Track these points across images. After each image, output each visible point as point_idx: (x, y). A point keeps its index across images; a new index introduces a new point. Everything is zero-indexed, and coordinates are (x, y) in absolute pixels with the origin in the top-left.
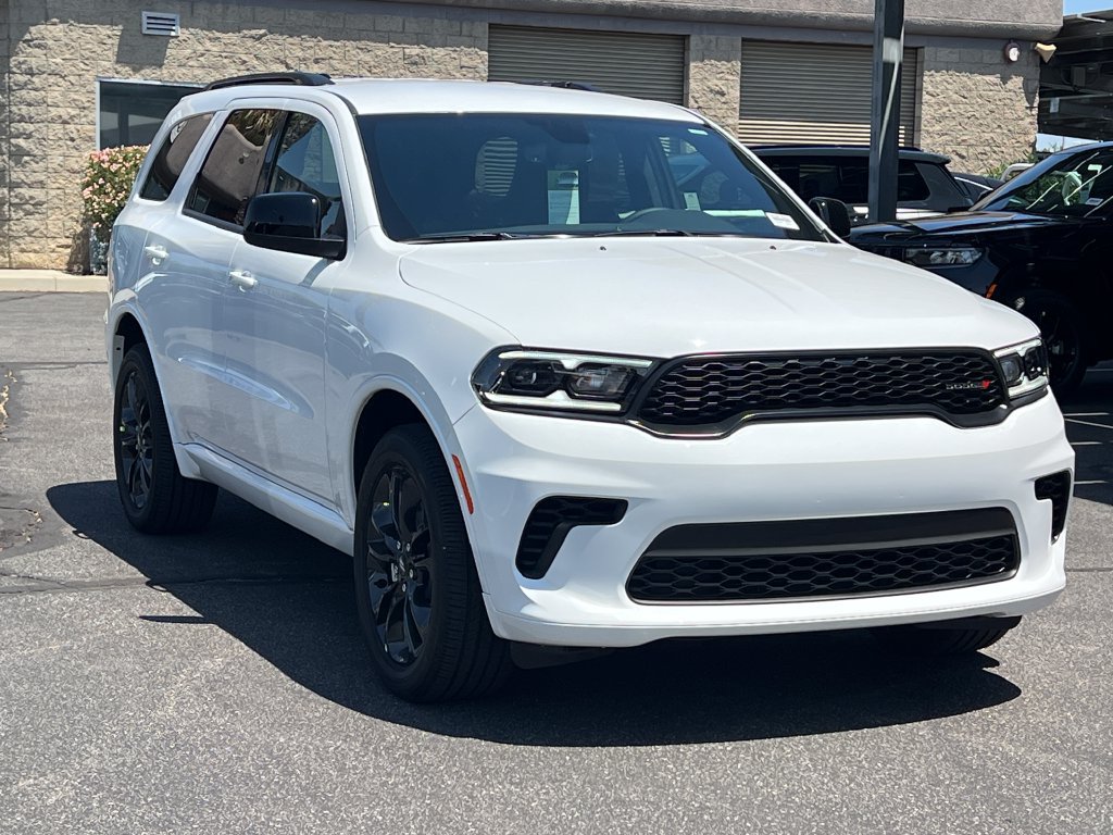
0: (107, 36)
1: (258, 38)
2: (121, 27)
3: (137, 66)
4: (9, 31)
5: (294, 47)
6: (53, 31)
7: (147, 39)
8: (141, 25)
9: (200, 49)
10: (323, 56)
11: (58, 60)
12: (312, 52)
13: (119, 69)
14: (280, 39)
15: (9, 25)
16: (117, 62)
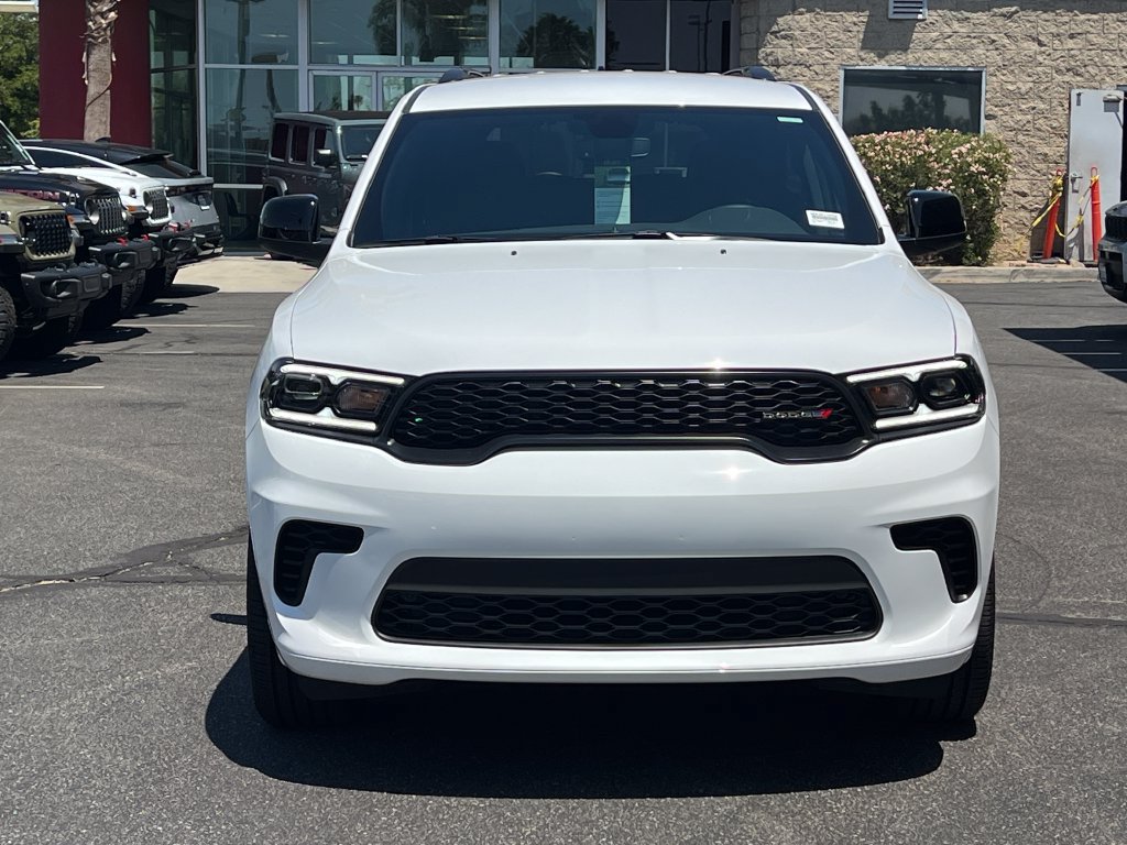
0: (855, 21)
1: (1009, 16)
2: (867, 13)
3: (883, 52)
4: (758, 24)
5: (1048, 24)
6: (801, 21)
7: (893, 23)
8: (887, 10)
9: (948, 31)
10: (1080, 31)
11: (804, 50)
12: (1067, 27)
13: (864, 56)
14: (1033, 16)
15: (759, 17)
16: (862, 48)
